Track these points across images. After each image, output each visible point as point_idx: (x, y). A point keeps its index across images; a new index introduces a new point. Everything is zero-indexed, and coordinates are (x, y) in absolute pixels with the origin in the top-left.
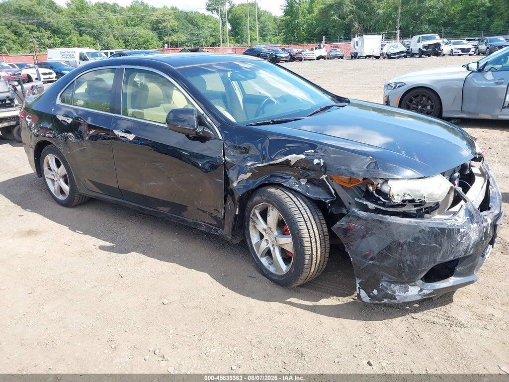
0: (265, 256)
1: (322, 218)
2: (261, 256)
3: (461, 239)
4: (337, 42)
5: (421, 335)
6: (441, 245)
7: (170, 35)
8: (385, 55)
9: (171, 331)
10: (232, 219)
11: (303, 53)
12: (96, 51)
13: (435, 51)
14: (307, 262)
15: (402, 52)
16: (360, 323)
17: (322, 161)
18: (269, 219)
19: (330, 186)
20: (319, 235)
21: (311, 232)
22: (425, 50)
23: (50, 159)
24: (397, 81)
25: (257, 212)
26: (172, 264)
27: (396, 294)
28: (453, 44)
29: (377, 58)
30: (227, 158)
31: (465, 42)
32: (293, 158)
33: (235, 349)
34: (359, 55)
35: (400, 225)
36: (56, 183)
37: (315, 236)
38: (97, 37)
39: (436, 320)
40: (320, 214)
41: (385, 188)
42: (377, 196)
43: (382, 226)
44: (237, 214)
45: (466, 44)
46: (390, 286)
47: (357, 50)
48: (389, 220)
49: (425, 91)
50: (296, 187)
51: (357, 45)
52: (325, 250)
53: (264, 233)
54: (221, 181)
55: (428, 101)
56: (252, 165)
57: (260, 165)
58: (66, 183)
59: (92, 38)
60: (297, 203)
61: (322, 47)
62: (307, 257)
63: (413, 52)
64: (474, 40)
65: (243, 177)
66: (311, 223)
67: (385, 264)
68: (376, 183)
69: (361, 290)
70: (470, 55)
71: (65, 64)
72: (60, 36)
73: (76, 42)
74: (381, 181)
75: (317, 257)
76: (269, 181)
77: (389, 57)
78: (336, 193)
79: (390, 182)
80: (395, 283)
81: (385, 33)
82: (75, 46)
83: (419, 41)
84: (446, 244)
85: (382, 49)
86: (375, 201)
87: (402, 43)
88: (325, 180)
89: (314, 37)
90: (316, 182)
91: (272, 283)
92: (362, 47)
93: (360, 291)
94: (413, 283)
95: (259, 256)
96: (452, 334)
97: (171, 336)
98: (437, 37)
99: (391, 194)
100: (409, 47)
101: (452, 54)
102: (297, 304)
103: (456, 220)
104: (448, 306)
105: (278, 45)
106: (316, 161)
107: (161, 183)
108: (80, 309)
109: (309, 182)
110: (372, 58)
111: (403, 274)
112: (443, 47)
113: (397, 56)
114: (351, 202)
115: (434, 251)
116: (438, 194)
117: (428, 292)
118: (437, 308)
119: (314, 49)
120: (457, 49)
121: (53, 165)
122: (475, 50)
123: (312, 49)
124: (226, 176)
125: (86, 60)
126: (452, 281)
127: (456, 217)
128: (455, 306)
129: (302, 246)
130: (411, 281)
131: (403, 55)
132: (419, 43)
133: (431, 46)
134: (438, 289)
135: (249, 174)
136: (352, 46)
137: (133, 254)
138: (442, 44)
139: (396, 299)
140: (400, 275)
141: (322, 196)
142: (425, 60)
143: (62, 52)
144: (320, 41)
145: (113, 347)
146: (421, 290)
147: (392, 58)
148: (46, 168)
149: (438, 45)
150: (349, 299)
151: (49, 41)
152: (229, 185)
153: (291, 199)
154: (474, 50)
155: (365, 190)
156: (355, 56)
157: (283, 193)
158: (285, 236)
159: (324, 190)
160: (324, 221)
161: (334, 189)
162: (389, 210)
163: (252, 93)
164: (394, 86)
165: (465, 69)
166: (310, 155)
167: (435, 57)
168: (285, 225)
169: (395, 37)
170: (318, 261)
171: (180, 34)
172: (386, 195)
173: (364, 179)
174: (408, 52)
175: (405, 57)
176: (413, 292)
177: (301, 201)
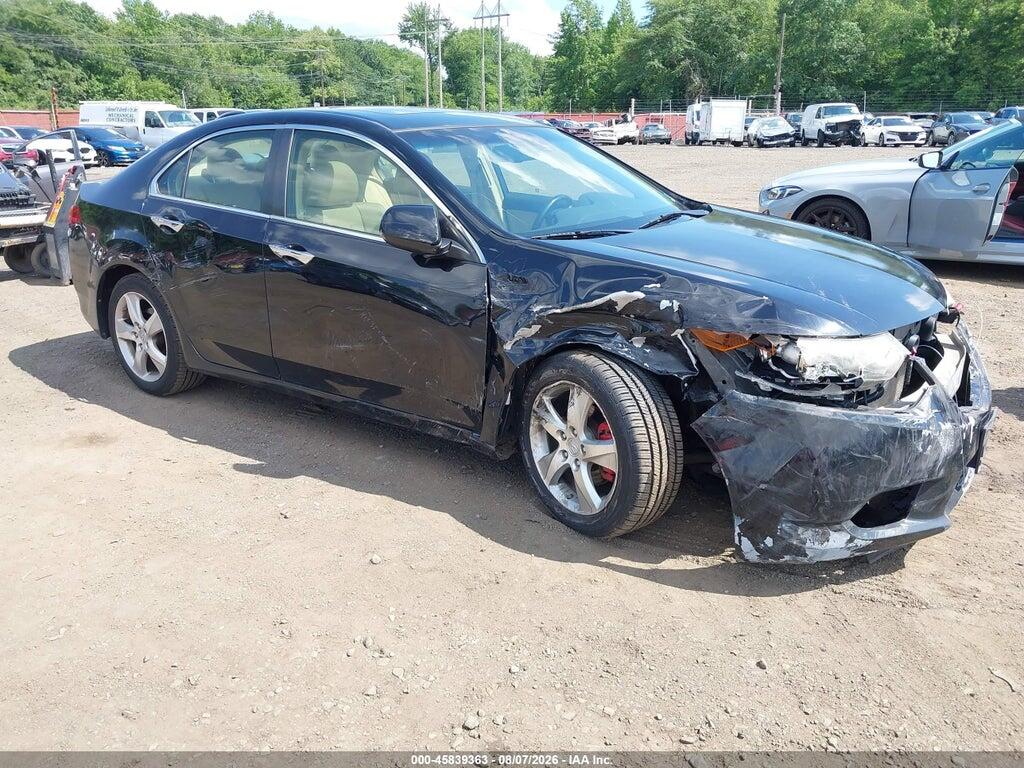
0: (559, 482)
1: (671, 409)
2: (551, 483)
3: (924, 448)
4: (658, 111)
5: (851, 620)
6: (888, 457)
7: (326, 85)
8: (752, 140)
9: (392, 609)
10: (499, 412)
11: (592, 130)
12: (180, 109)
13: (848, 135)
14: (642, 487)
15: (786, 136)
16: (740, 601)
17: (676, 304)
18: (571, 411)
19: (689, 351)
20: (666, 439)
21: (652, 432)
22: (829, 133)
23: (131, 301)
24: (785, 184)
25: (546, 400)
26: (379, 496)
27: (807, 545)
28: (885, 124)
29: (737, 144)
30: (493, 298)
31: (907, 120)
32: (621, 297)
33: (514, 639)
34: (701, 137)
35: (817, 419)
36: (138, 348)
37: (659, 441)
38: (177, 84)
39: (876, 595)
40: (668, 402)
41: (791, 354)
42: (774, 368)
43: (784, 421)
44: (508, 403)
45: (909, 124)
46: (796, 531)
47: (698, 127)
48: (798, 410)
49: (838, 204)
50: (623, 352)
51: (698, 119)
52: (676, 467)
53: (559, 438)
54: (480, 340)
55: (844, 224)
56: (542, 311)
57: (558, 311)
58: (161, 348)
59: (168, 85)
60: (627, 379)
61: (629, 119)
62: (644, 478)
63: (806, 136)
64: (925, 117)
65: (525, 332)
66: (653, 417)
67: (789, 489)
68: (774, 344)
69: (742, 538)
70: (917, 145)
71: (115, 133)
72: (102, 78)
73: (134, 91)
74: (783, 342)
75: (661, 480)
76: (573, 340)
77: (761, 143)
78: (699, 363)
79: (800, 342)
80: (806, 524)
81: (751, 98)
82: (130, 98)
83: (818, 116)
84: (897, 457)
85: (746, 128)
86: (772, 376)
87: (786, 118)
88: (680, 338)
89: (614, 99)
90: (663, 343)
91: (571, 532)
92: (708, 122)
93: (740, 541)
94: (838, 527)
95: (546, 482)
96: (906, 618)
97: (392, 617)
98: (855, 109)
99: (801, 366)
100: (799, 127)
101: (881, 143)
102: (621, 566)
103: (915, 414)
104: (896, 575)
105: (542, 113)
106: (664, 304)
107: (359, 346)
108: (214, 570)
109: (649, 342)
110: (726, 144)
111: (821, 509)
112: (865, 129)
113: (775, 142)
114: (726, 379)
115: (878, 467)
116: (884, 368)
117: (864, 543)
118: (878, 578)
119: (614, 122)
120: (893, 133)
121: (135, 313)
122: (928, 137)
123: (610, 124)
124: (491, 330)
125: (158, 126)
126: (905, 526)
127: (916, 410)
128: (908, 574)
129: (636, 458)
130: (833, 522)
131: (788, 140)
132: (819, 120)
133: (843, 127)
134: (881, 540)
135: (536, 328)
136: (688, 119)
137: (301, 479)
138: (863, 123)
139: (806, 555)
140: (814, 511)
141: (672, 367)
142: (830, 151)
143: (109, 109)
144: (626, 108)
145: (287, 633)
146: (851, 540)
147: (766, 146)
148: (119, 320)
149: (854, 125)
150: (717, 561)
151: (78, 87)
152: (496, 348)
153: (616, 373)
154: (924, 136)
155: (752, 357)
156: (693, 140)
157: (601, 362)
158: (602, 441)
159: (676, 357)
160: (674, 415)
161: (696, 357)
162: (797, 393)
163: (521, 190)
164: (779, 193)
165: (916, 165)
166: (653, 293)
167: (849, 148)
168: (604, 421)
169: (772, 106)
170: (663, 488)
171: (345, 84)
172: (790, 367)
173: (754, 336)
174: (797, 137)
175: (792, 145)
176: (838, 542)
177: (633, 377)
